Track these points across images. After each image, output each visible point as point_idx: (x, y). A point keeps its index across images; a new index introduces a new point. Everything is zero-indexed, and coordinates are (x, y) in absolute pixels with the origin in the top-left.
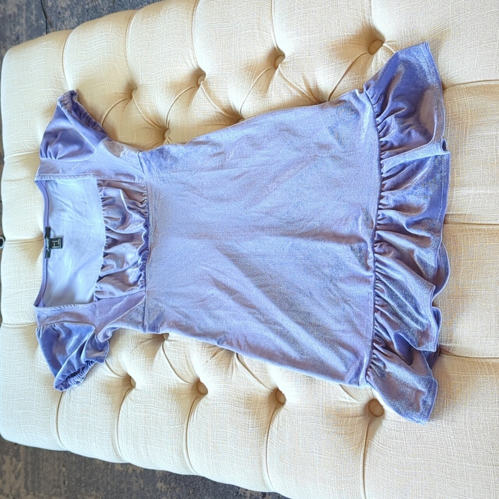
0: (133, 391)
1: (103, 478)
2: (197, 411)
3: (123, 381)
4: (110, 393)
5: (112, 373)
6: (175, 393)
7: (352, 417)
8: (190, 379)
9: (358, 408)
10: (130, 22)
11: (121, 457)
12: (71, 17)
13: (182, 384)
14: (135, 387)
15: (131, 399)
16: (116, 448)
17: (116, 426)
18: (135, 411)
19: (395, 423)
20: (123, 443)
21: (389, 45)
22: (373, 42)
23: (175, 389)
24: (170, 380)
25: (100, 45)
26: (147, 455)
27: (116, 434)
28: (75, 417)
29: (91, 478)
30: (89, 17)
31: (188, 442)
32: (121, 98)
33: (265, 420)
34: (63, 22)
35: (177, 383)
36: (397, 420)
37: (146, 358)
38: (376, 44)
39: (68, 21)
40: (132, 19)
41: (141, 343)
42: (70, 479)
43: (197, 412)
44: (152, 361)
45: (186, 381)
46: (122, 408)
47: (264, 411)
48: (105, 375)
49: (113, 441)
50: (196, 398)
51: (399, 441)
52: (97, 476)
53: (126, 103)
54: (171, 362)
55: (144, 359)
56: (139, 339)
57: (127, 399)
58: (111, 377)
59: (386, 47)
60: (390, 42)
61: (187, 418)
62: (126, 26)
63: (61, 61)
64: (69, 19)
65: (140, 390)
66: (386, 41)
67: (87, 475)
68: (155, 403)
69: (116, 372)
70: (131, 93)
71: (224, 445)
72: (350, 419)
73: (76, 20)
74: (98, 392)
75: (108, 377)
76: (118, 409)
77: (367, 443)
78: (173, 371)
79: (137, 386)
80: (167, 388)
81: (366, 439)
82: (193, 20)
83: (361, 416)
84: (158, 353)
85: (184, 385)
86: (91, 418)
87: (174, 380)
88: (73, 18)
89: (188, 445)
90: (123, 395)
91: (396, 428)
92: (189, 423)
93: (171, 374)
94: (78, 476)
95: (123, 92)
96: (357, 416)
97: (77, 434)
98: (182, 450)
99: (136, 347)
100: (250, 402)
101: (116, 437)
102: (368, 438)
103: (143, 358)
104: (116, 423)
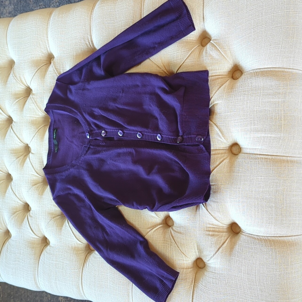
0: (48, 247)
1: (25, 294)
2: (89, 261)
3: (41, 241)
4: (33, 248)
5: (35, 235)
6: (75, 250)
7: (186, 269)
8: (85, 241)
9: (189, 263)
10: (51, 16)
11: (39, 288)
12: (9, 5)
13: (80, 244)
14: (49, 244)
15: (47, 252)
16: (37, 282)
17: (37, 269)
18: (49, 260)
19: (212, 274)
20: (41, 279)
21: (214, 42)
22: (204, 39)
23: (75, 248)
24: (72, 241)
25: (31, 29)
26: (57, 288)
27: (37, 274)
28: (11, 262)
29: (17, 293)
30: (21, 5)
31: (83, 281)
32: (44, 63)
34: (5, 8)
35: (76, 244)
36: (214, 272)
37: (57, 227)
38: (206, 40)
39: (7, 7)
40: (52, 14)
41: (54, 217)
42: (4, 293)
43: (89, 262)
44: (61, 229)
45: (82, 243)
46: (41, 257)
48: (31, 236)
49: (35, 278)
50: (88, 253)
51: (215, 285)
52: (21, 292)
53: (47, 66)
54: (73, 231)
55: (56, 228)
56: (52, 215)
57: (44, 252)
58: (34, 238)
59: (212, 43)
60: (215, 40)
61: (82, 266)
62: (48, 18)
63: (5, 37)
64: (8, 6)
65: (53, 247)
66: (212, 39)
67: (14, 291)
68: (62, 256)
69: (37, 235)
70: (51, 60)
71: (105, 283)
72: (185, 270)
73: (13, 6)
74: (25, 247)
75: (32, 238)
76: (39, 258)
77: (195, 285)
78: (74, 236)
79: (51, 244)
80: (70, 247)
81: (194, 283)
82: (92, 17)
83: (191, 268)
84: (64, 224)
86: (21, 263)
87: (74, 242)
88: (11, 5)
89: (83, 282)
90: (42, 249)
91: (213, 276)
92: (84, 268)
93: (72, 238)
94: (9, 292)
95: (45, 59)
96: (189, 268)
97: (12, 273)
98: (79, 285)
99: (51, 220)
101: (37, 275)
102: (195, 282)
103: (55, 227)
104: (37, 267)
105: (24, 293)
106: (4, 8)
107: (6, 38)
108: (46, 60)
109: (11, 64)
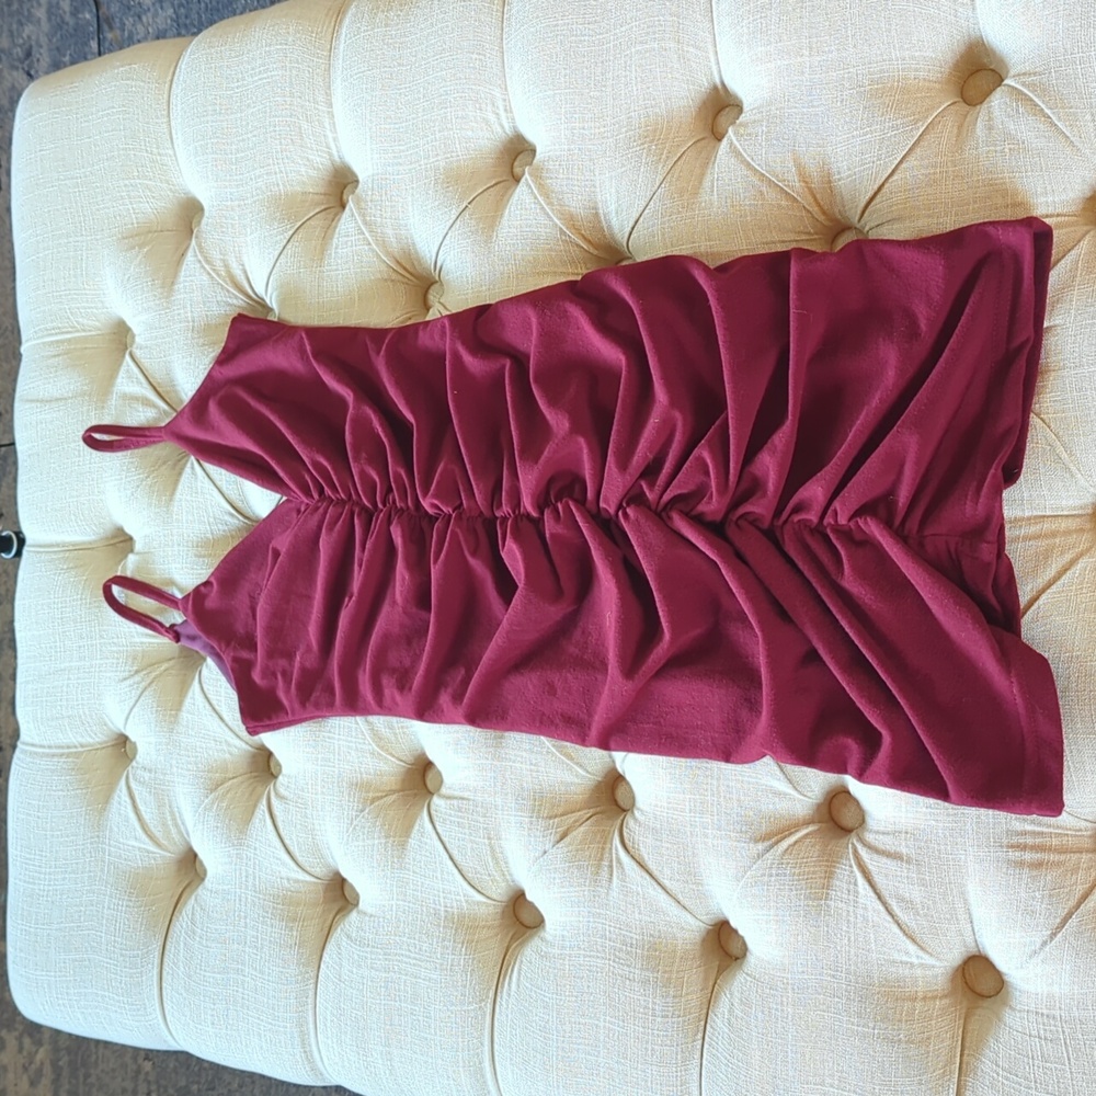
0: (354, 915)
1: (244, 1089)
2: (520, 970)
3: (325, 893)
4: (294, 920)
5: (299, 870)
6: (462, 926)
7: (924, 998)
8: (500, 892)
9: (937, 976)
10: (340, 23)
11: (321, 1074)
13: (478, 903)
14: (357, 905)
15: (349, 937)
16: (311, 1051)
17: (310, 1001)
18: (360, 966)
19: (1040, 1020)
20: (330, 1042)
21: (1024, 84)
22: (972, 74)
23: (462, 917)
24: (450, 893)
25: (265, 75)
26: (391, 1074)
27: (311, 1019)
28: (208, 974)
29: (213, 1089)
31: (496, 1046)
32: (318, 204)
33: (695, 998)
35: (467, 901)
36: (1045, 1011)
37: (386, 837)
38: (981, 80)
40: (345, 13)
41: (373, 801)
42: (162, 1090)
43: (519, 974)
44: (403, 845)
45: (488, 898)
46: (326, 957)
47: (693, 976)
48: (283, 875)
49: (303, 1036)
50: (513, 939)
51: (1053, 1066)
52: (229, 1084)
53: (331, 216)
54: (450, 851)
55: (384, 841)
56: (368, 792)
57: (337, 934)
58: (297, 881)
59: (1013, 87)
60: (1024, 74)
61: (494, 988)
62: (330, 30)
63: (165, 113)
65: (371, 916)
66: (1012, 73)
67: (203, 1081)
68: (412, 949)
69: (308, 869)
70: (342, 193)
71: (588, 1057)
72: (918, 1005)
74: (264, 917)
75: (288, 879)
76: (316, 957)
77: (964, 1066)
78: (456, 871)
79: (362, 904)
80: (442, 914)
81: (961, 1055)
82: (505, 16)
83: (945, 996)
84: (416, 827)
85: (485, 905)
86: (247, 979)
87: (458, 894)
89: (496, 1054)
90: (329, 922)
91: (1042, 1032)
92: (498, 999)
93: (451, 878)
94: (183, 1083)
95: (323, 191)
96: (934, 998)
97: (212, 1015)
98: (480, 1063)
99: (362, 811)
100: (655, 955)
101: (311, 1026)
102: (966, 1052)
103: (379, 838)
104: (311, 993)
105: (241, 1086)
106: (136, 18)
107: (169, 116)
108: (325, 194)
109: (190, 214)
